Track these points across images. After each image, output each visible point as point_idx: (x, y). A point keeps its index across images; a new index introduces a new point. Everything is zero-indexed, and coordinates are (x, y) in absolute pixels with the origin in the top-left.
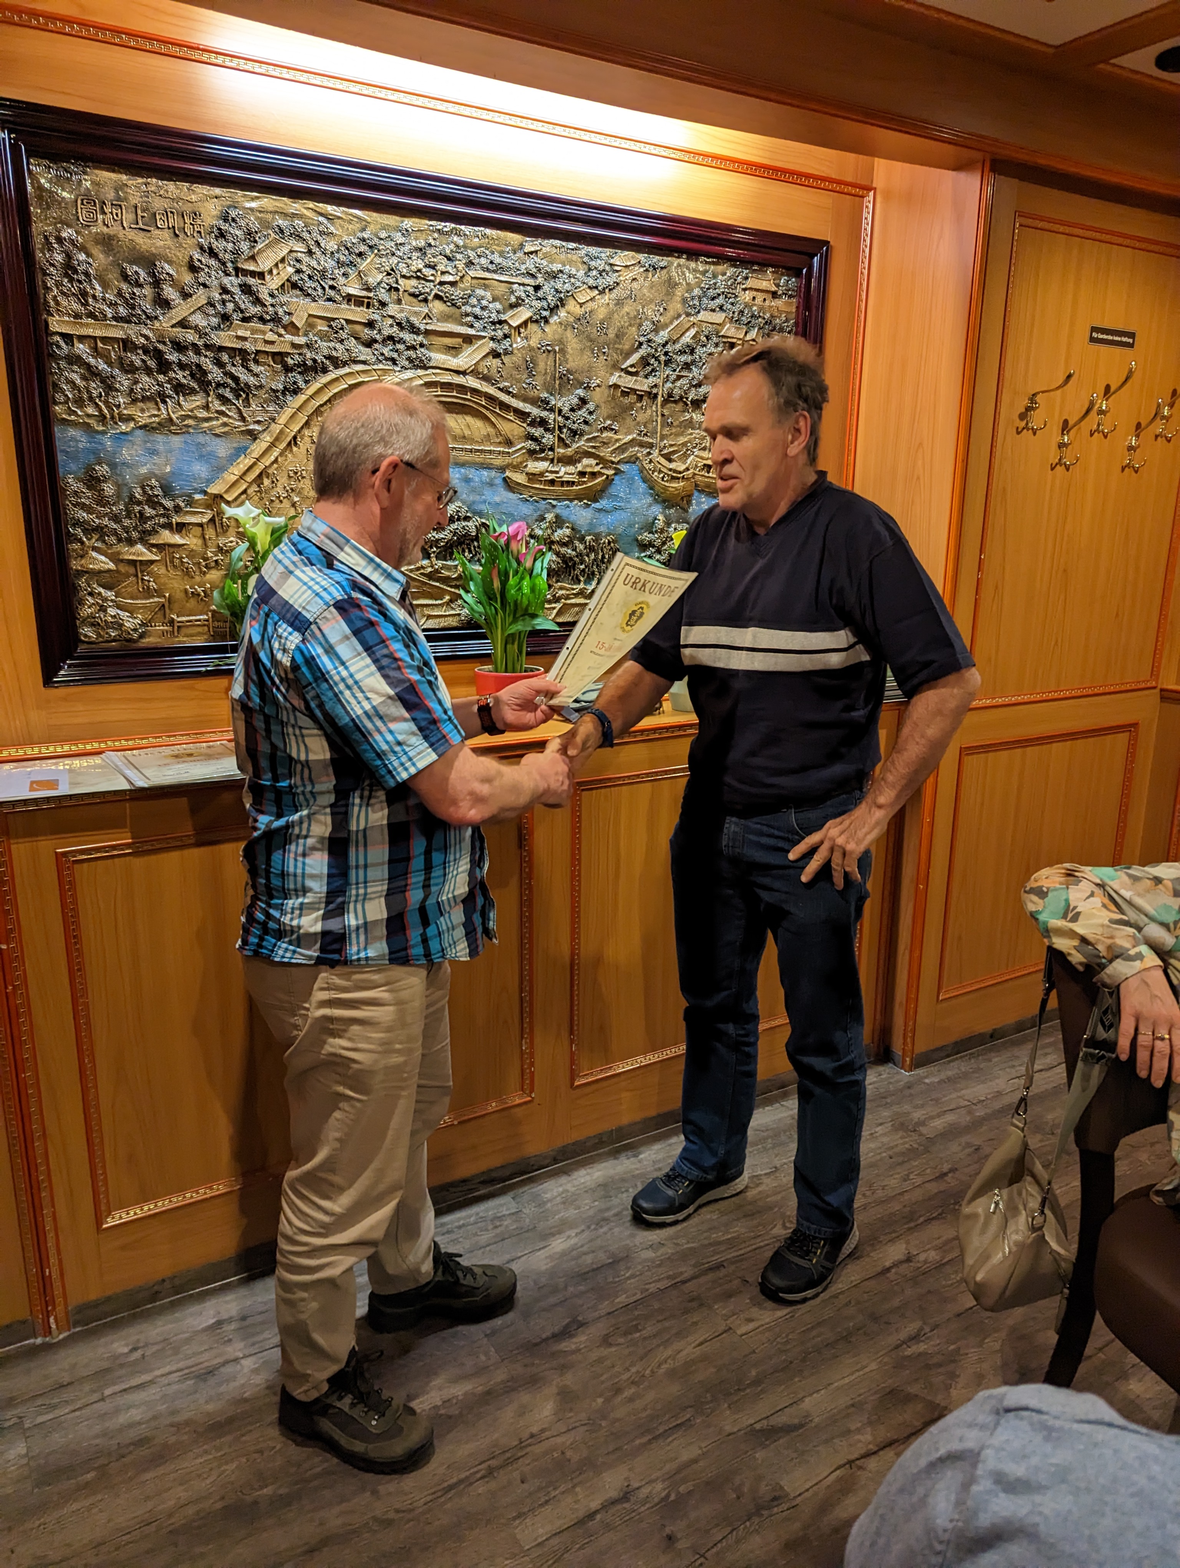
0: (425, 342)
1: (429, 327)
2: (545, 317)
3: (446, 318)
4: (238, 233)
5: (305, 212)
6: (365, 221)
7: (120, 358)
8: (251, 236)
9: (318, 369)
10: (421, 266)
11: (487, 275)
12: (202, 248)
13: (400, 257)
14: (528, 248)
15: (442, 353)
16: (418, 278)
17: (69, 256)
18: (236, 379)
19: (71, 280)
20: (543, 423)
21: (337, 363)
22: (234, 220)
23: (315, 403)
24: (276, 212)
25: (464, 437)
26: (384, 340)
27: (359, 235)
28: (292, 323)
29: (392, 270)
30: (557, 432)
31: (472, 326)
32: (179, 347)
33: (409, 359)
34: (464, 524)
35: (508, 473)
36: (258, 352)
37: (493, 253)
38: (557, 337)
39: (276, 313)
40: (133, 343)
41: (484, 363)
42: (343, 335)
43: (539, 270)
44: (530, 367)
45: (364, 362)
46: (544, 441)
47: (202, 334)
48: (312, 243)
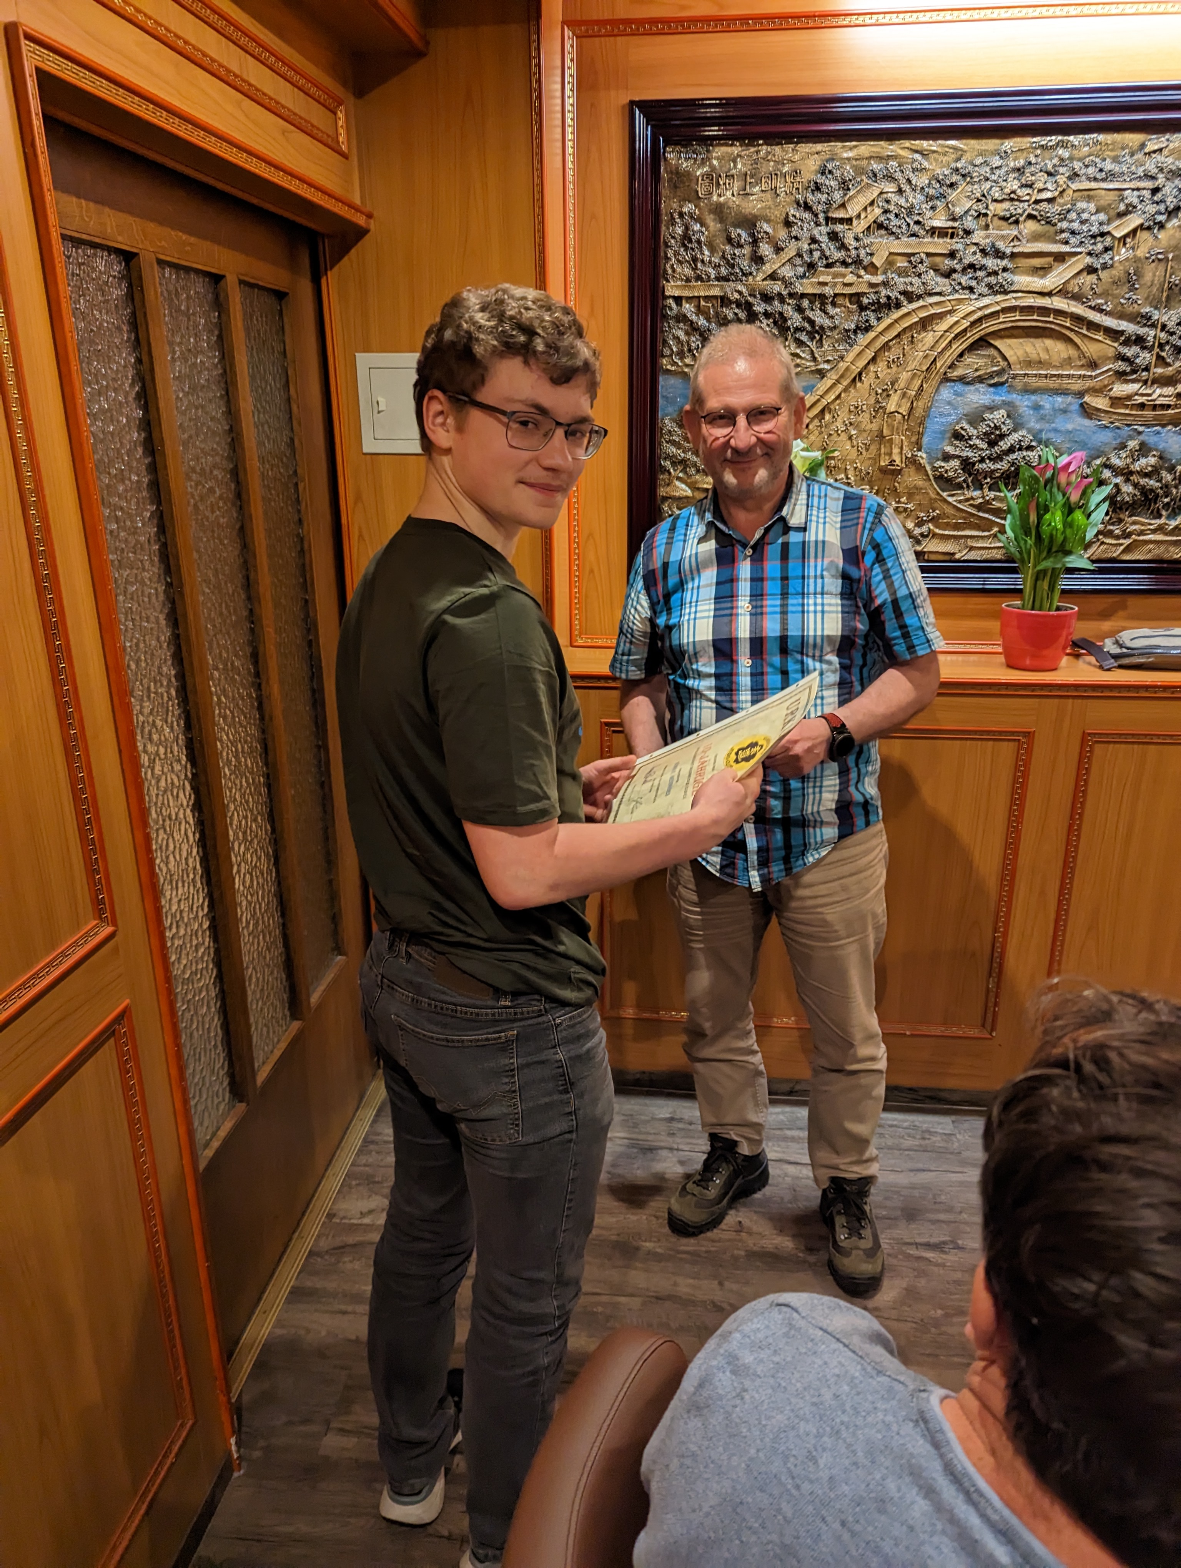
0: (1010, 266)
1: (1016, 250)
2: (1160, 222)
3: (1036, 237)
4: (832, 183)
5: (903, 153)
6: (962, 150)
7: (717, 314)
8: (844, 186)
9: (892, 305)
10: (1015, 187)
11: (1093, 185)
12: (798, 203)
13: (994, 181)
14: (1150, 147)
15: (1028, 275)
16: (1012, 200)
17: (687, 228)
18: (812, 322)
19: (686, 250)
20: (1139, 341)
21: (910, 297)
22: (830, 172)
23: (883, 339)
24: (871, 158)
25: (1040, 362)
26: (964, 270)
27: (953, 165)
28: (872, 264)
29: (984, 195)
30: (1156, 350)
31: (1067, 243)
32: (767, 298)
33: (990, 286)
34: (1025, 453)
35: (1087, 399)
36: (836, 295)
37: (1104, 160)
38: (1173, 242)
39: (858, 256)
40: (728, 299)
41: (1076, 281)
42: (921, 268)
43: (1161, 170)
44: (1130, 280)
45: (939, 294)
46: (1138, 361)
47: (787, 283)
48: (903, 181)
